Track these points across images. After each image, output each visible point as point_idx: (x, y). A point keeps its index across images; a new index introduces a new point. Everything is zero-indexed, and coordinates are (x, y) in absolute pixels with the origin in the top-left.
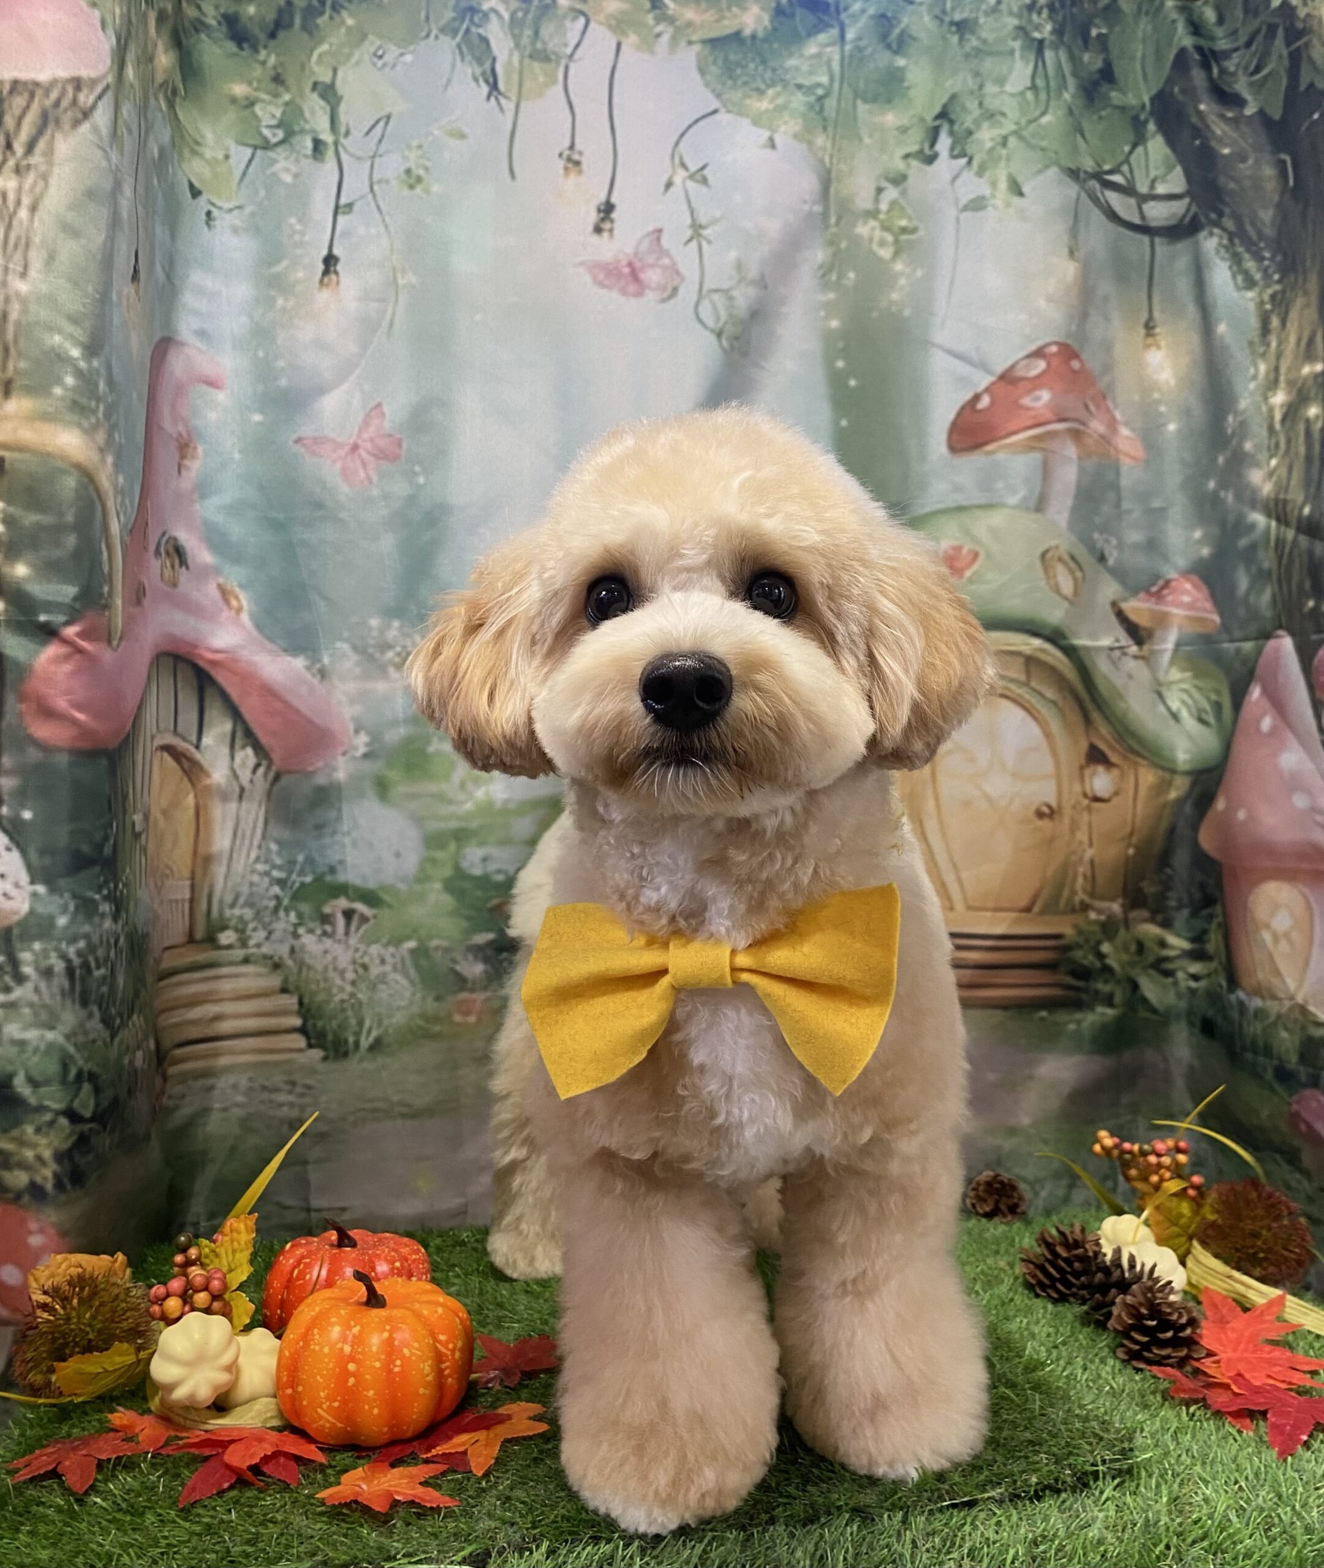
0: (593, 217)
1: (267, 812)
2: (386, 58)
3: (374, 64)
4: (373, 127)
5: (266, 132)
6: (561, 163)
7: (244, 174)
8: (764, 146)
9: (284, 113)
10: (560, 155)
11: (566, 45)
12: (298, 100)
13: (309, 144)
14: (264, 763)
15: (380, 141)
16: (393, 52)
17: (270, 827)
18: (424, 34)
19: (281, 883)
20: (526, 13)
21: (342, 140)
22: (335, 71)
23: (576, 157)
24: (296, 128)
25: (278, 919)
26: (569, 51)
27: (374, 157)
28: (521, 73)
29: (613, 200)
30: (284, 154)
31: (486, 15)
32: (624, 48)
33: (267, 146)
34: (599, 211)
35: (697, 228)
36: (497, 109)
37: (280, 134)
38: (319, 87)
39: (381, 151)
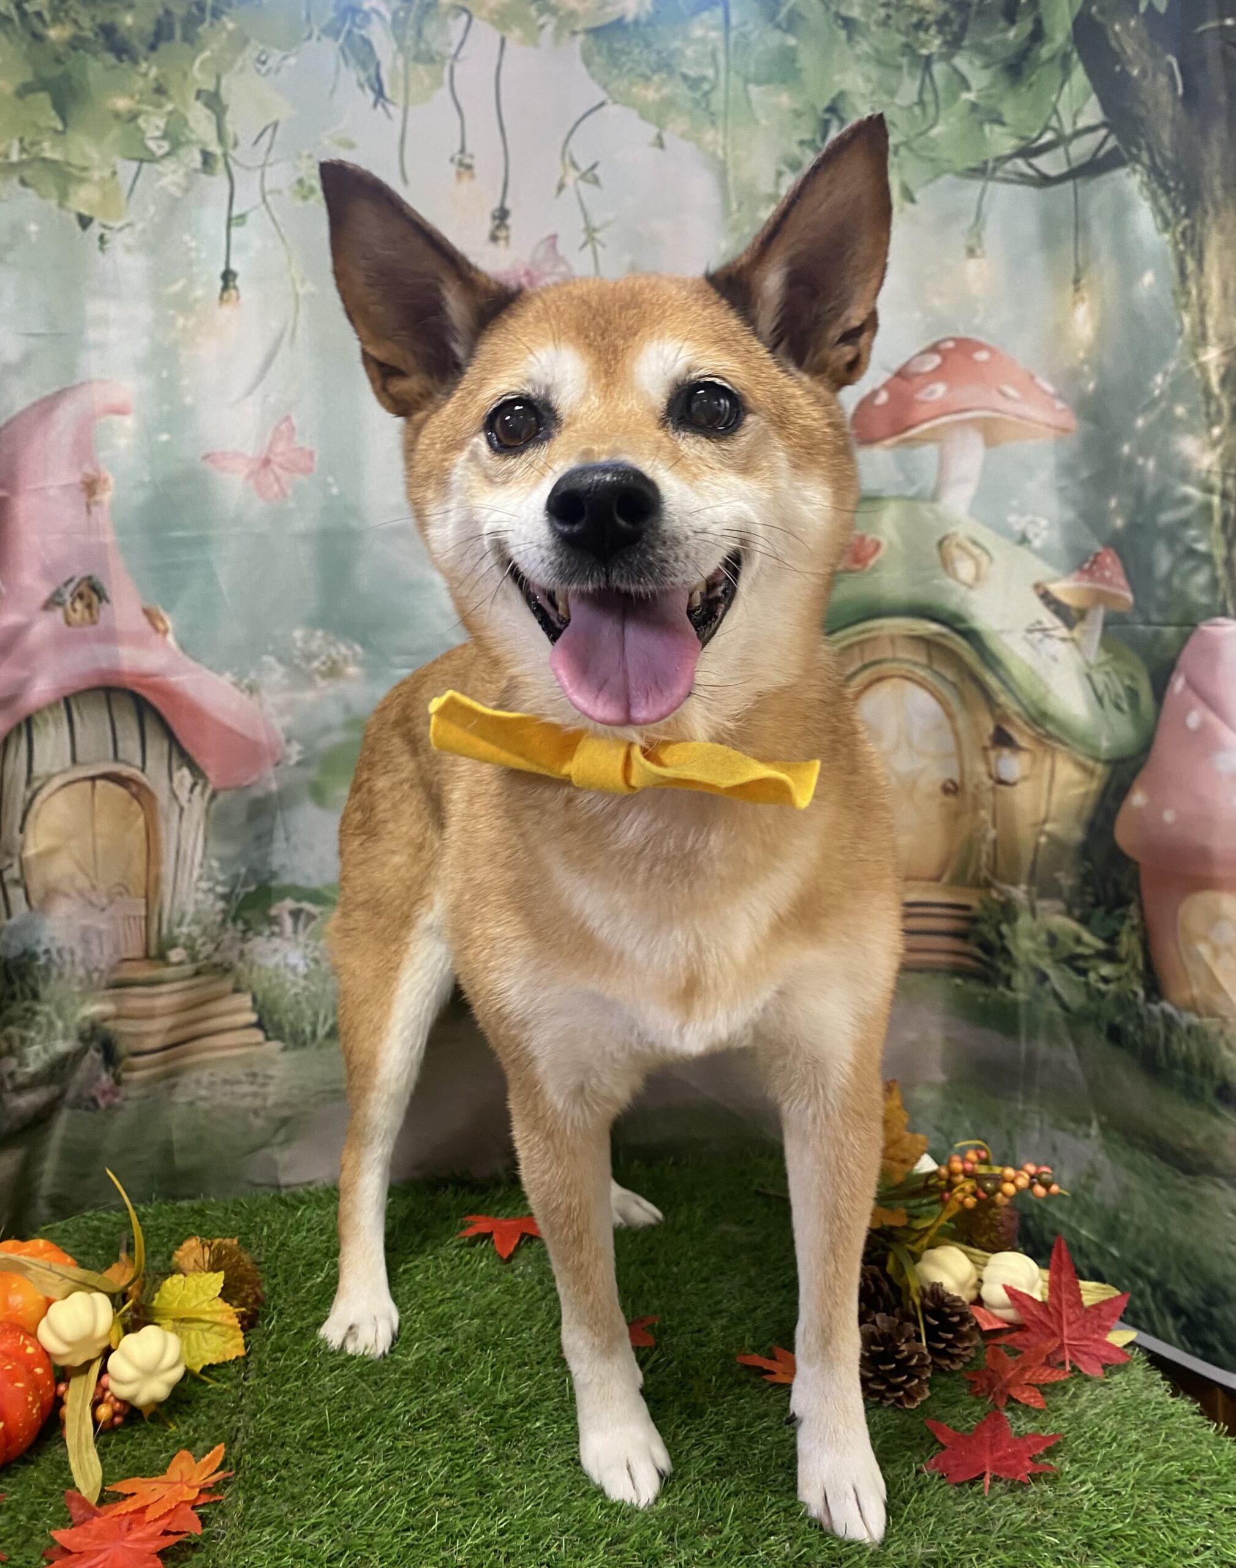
0: (488, 225)
1: (206, 830)
2: (270, 63)
3: (258, 71)
4: (261, 135)
5: (152, 145)
6: (453, 169)
7: (132, 190)
8: (653, 145)
9: (167, 124)
10: (452, 160)
11: (450, 44)
12: (182, 109)
13: (198, 157)
14: (201, 782)
15: (269, 149)
16: (276, 55)
17: (211, 843)
18: (305, 35)
19: (225, 897)
20: (408, 12)
21: (231, 152)
22: (218, 79)
23: (467, 161)
24: (183, 139)
25: (226, 930)
26: (452, 50)
27: (264, 165)
28: (406, 77)
29: (509, 205)
30: (173, 167)
31: (367, 16)
32: (509, 43)
33: (153, 159)
34: (494, 218)
35: (590, 231)
36: (384, 116)
37: (166, 146)
38: (203, 95)
39: (271, 160)
